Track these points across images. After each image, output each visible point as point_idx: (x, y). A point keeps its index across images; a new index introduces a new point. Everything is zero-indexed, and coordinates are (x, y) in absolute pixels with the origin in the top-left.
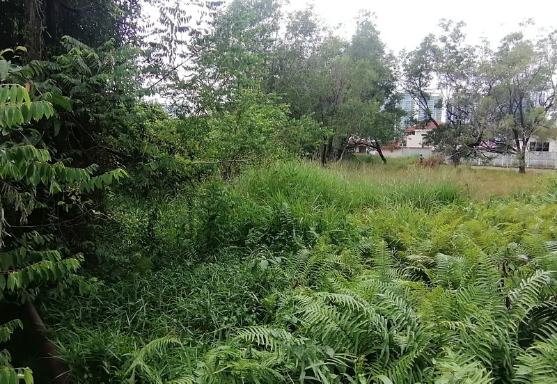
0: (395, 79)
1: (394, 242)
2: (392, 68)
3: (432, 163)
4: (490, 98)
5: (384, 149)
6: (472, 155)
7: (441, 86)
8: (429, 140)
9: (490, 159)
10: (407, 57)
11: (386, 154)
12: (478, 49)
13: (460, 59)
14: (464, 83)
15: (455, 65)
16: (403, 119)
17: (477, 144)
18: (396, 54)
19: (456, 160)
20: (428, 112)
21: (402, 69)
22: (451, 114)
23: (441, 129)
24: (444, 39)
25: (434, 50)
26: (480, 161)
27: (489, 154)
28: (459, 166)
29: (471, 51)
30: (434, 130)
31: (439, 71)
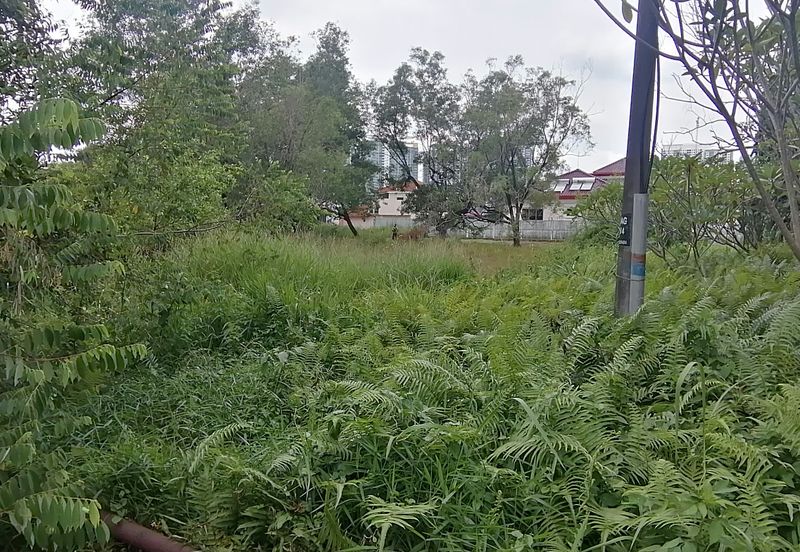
0: (363, 123)
1: (411, 326)
2: (359, 107)
3: (414, 235)
4: (478, 153)
5: (353, 217)
6: (460, 225)
7: (421, 135)
8: (409, 206)
9: (481, 229)
10: (377, 95)
11: (356, 223)
12: (463, 90)
13: (441, 102)
14: (447, 133)
15: (435, 108)
16: (377, 176)
17: (466, 211)
18: (362, 88)
19: (442, 232)
20: (406, 169)
21: (371, 110)
22: (434, 172)
23: (422, 191)
24: (420, 75)
25: (410, 87)
26: (468, 233)
27: (479, 224)
28: (447, 239)
29: (453, 90)
30: (415, 192)
31: (417, 115)
